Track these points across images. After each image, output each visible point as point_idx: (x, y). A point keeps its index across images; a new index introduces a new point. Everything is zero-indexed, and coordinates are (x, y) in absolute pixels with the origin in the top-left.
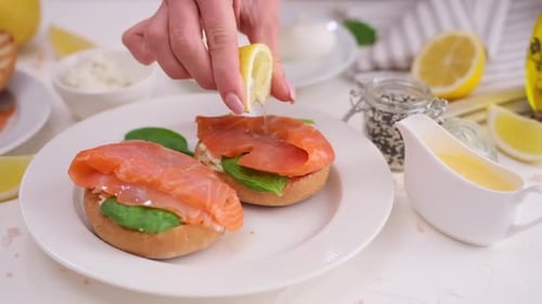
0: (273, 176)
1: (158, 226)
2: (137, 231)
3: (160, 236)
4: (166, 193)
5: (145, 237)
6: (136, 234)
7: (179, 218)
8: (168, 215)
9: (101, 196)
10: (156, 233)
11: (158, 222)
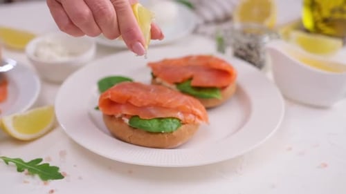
0: (213, 89)
1: (172, 128)
2: (161, 133)
3: (174, 134)
4: (167, 108)
5: (166, 136)
6: (160, 135)
7: (180, 120)
8: (175, 120)
9: (123, 118)
10: (172, 132)
11: (171, 125)
